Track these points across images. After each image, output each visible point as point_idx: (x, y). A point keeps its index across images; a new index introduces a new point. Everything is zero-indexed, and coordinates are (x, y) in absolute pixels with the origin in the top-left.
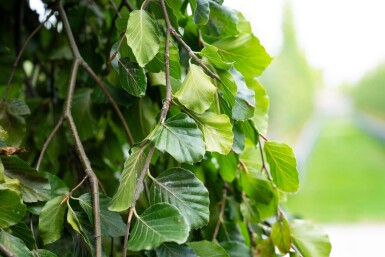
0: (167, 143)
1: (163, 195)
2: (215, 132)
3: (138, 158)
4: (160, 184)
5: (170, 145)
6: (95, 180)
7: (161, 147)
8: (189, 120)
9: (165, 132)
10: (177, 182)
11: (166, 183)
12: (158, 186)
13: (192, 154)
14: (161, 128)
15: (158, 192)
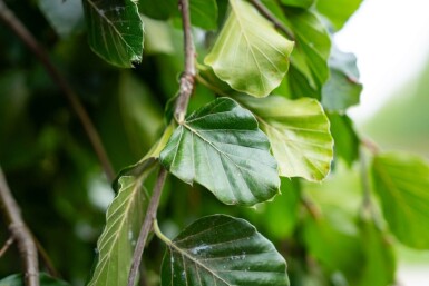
0: (197, 164)
1: (190, 275)
2: (291, 136)
3: (131, 198)
4: (183, 252)
5: (202, 168)
6: (29, 246)
7: (185, 172)
8: (240, 111)
9: (189, 140)
10: (220, 246)
11: (196, 250)
12: (178, 255)
13: (251, 185)
14: (178, 132)
15: (178, 269)
